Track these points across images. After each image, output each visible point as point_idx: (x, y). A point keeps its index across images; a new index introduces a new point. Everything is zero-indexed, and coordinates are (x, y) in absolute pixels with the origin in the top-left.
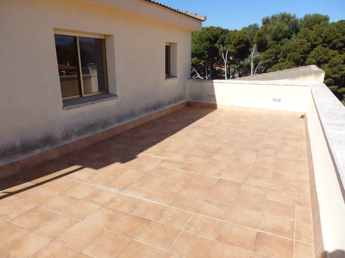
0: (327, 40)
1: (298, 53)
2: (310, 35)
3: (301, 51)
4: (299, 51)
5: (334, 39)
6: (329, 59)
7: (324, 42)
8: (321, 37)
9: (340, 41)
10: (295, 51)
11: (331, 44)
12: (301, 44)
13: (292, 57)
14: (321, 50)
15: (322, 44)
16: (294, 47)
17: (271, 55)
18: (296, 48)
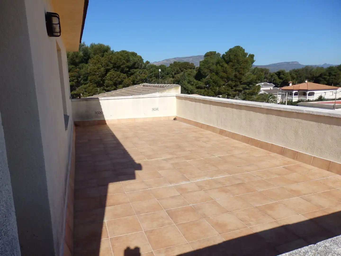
0: (116, 66)
1: (98, 76)
2: (102, 62)
3: (99, 75)
4: (98, 74)
5: (122, 65)
6: (122, 81)
7: (114, 67)
8: (111, 63)
9: (126, 66)
10: (94, 75)
11: (120, 69)
12: (98, 68)
13: (92, 80)
14: (115, 74)
15: (113, 69)
16: (93, 71)
17: (74, 78)
18: (95, 72)
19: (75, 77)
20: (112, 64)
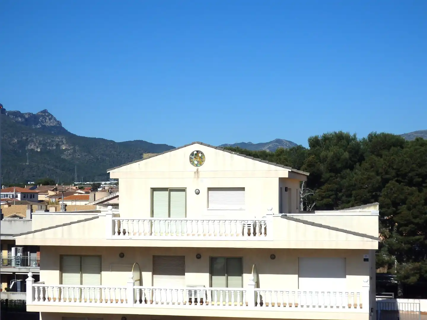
0: (401, 174)
1: (365, 190)
2: (378, 166)
4: (367, 188)
5: (409, 172)
6: (406, 198)
7: (398, 175)
8: (393, 169)
9: (417, 175)
10: (361, 188)
11: (406, 179)
12: (368, 178)
13: (358, 196)
14: (394, 187)
15: (396, 179)
16: (360, 182)
17: (330, 193)
18: (362, 184)
19: (333, 192)
20: (395, 171)
